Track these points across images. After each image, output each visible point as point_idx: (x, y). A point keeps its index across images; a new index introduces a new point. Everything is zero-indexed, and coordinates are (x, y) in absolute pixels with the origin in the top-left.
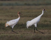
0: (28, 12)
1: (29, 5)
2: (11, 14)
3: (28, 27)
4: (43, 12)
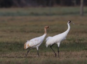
0: (36, 25)
1: (37, 15)
2: (10, 28)
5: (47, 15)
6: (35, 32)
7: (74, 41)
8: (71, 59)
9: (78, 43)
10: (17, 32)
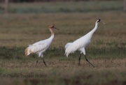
0: (67, 25)
1: (68, 11)
2: (32, 29)
3: (67, 55)
4: (96, 24)
5: (81, 11)
6: (65, 34)
7: (116, 46)
8: (112, 69)
9: (121, 48)
10: (42, 33)
